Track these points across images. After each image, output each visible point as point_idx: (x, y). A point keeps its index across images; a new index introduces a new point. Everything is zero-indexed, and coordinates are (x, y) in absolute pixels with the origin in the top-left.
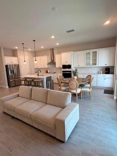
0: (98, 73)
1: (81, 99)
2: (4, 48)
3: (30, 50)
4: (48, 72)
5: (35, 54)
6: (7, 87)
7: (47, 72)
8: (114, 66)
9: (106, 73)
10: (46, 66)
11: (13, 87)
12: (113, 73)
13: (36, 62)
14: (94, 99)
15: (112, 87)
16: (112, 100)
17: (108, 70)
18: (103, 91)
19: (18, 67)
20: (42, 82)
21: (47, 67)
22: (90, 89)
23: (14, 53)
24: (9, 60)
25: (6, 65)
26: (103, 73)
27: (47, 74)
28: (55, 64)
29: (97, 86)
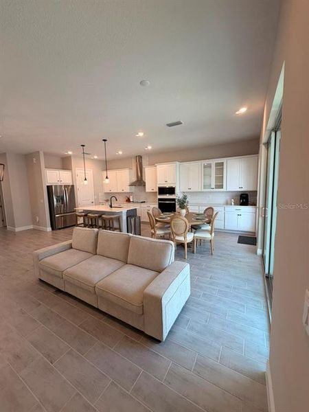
0: (227, 204)
1: (195, 255)
2: (45, 154)
3: (96, 157)
4: (131, 200)
5: (107, 165)
6: (49, 229)
7: (128, 200)
8: (257, 192)
9: (242, 204)
10: (127, 189)
11: (60, 229)
12: (254, 204)
13: (107, 181)
14: (219, 254)
15: (254, 231)
16: (253, 255)
17: (245, 199)
18: (237, 239)
19: (71, 189)
20: (119, 219)
21: (128, 191)
22: (211, 234)
23: (65, 163)
24: (55, 177)
25: (47, 186)
26: (235, 204)
27: (129, 204)
28: (145, 185)
29: (226, 228)
